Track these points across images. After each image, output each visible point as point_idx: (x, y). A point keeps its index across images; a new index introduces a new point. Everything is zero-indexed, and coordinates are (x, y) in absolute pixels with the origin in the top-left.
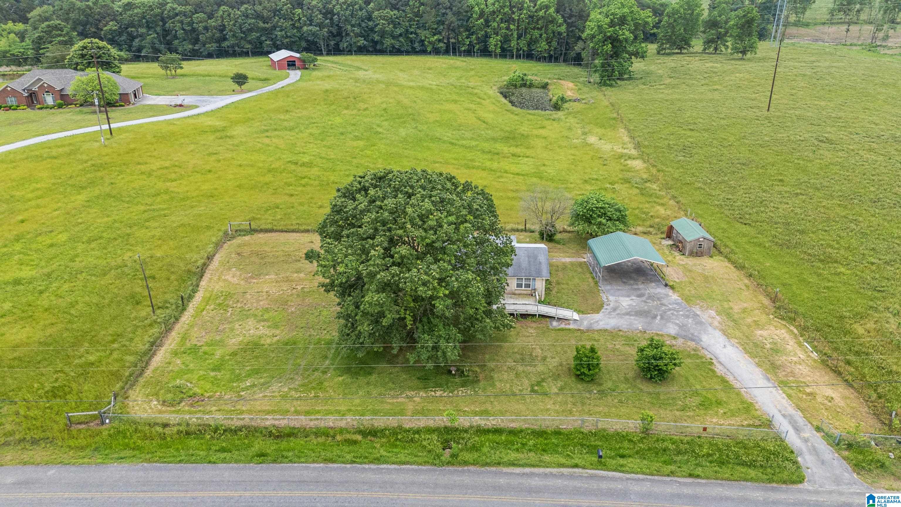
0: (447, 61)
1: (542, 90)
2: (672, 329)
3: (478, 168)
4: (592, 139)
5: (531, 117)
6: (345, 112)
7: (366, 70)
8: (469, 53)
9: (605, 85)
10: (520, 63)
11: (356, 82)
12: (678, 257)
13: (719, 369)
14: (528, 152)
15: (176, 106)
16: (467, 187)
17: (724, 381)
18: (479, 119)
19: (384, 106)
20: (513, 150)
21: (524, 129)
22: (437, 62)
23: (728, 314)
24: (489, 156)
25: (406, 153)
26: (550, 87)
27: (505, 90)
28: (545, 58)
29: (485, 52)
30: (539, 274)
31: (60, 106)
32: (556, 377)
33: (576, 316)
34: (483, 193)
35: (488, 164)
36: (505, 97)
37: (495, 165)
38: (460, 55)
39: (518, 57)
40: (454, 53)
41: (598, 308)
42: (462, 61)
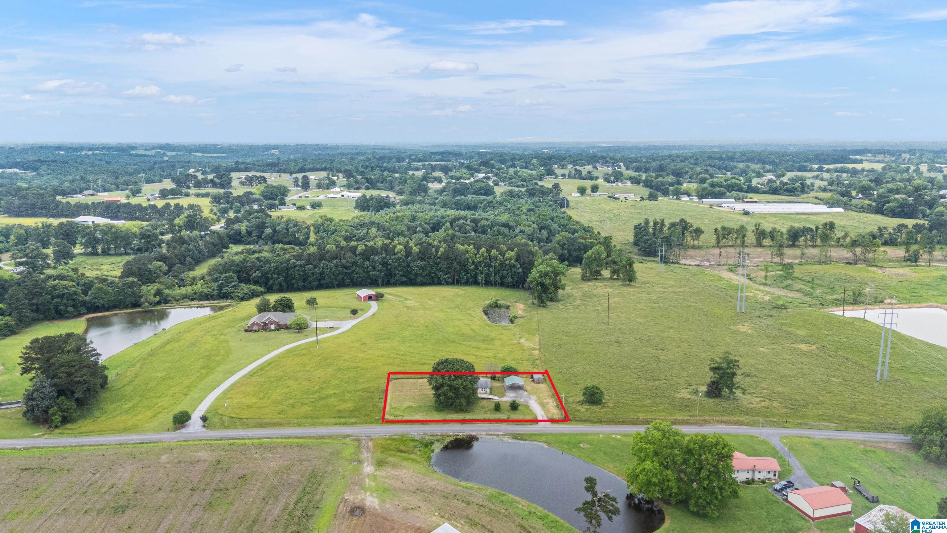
0: (454, 290)
1: (506, 310)
2: (522, 400)
3: (471, 355)
4: (523, 341)
5: (497, 328)
6: (409, 328)
7: (410, 300)
8: (466, 283)
9: (540, 306)
10: (496, 290)
11: (408, 309)
12: (533, 384)
13: (531, 408)
14: (492, 347)
15: (330, 328)
16: (467, 362)
17: (531, 410)
18: (472, 329)
19: (426, 324)
20: (486, 346)
21: (493, 335)
22: (448, 291)
23: (539, 398)
24: (475, 349)
25: (441, 348)
26: (511, 308)
27: (486, 309)
28: (511, 286)
29: (476, 283)
30: (488, 387)
31: (278, 330)
32: (490, 410)
33: (498, 398)
34: (471, 364)
35: (475, 353)
36: (486, 314)
37: (478, 353)
38: (461, 285)
39: (495, 285)
40: (458, 284)
41: (505, 396)
42: (463, 290)
